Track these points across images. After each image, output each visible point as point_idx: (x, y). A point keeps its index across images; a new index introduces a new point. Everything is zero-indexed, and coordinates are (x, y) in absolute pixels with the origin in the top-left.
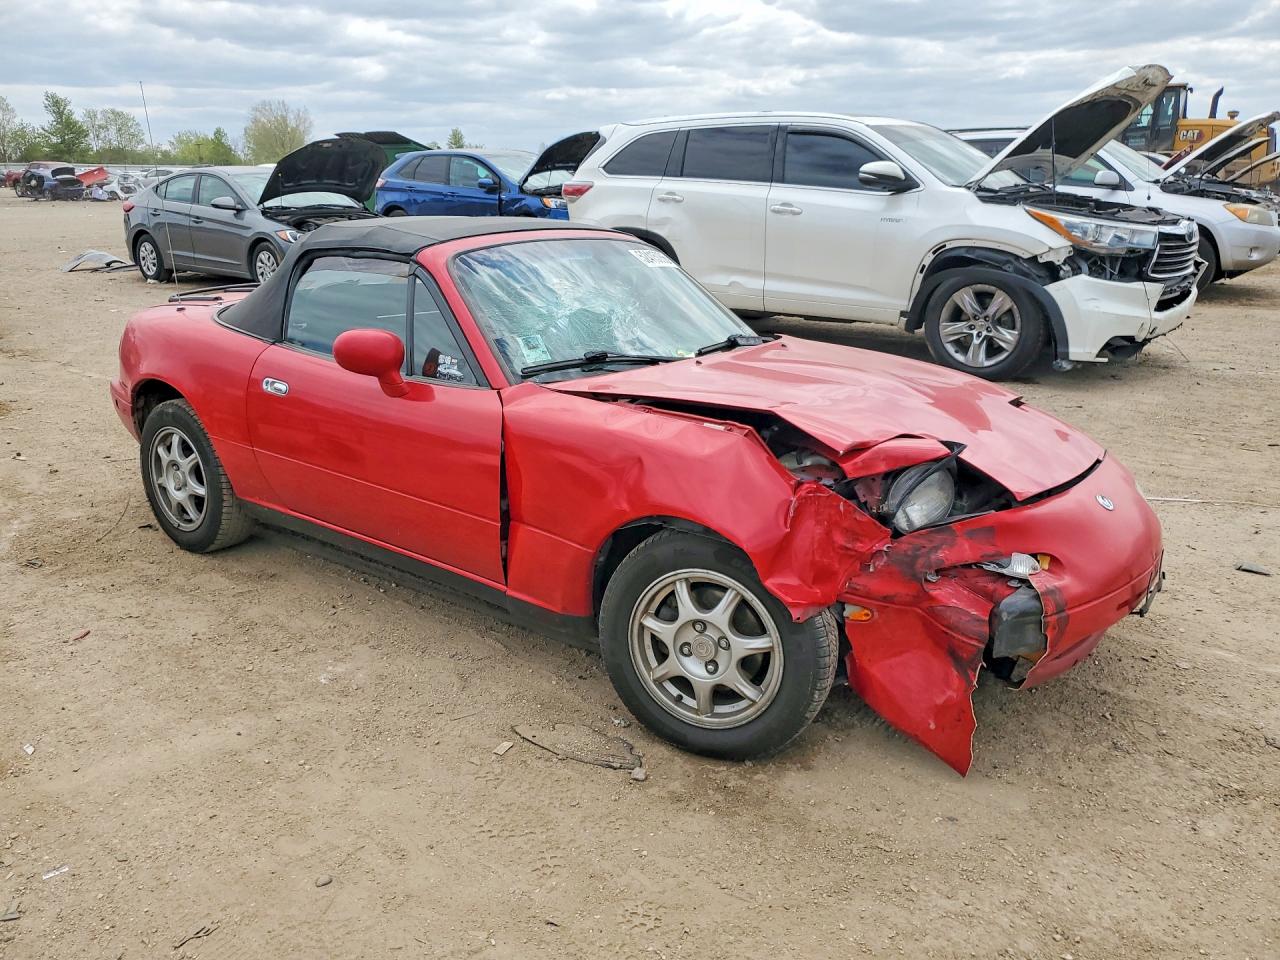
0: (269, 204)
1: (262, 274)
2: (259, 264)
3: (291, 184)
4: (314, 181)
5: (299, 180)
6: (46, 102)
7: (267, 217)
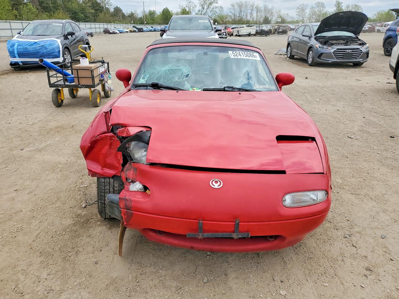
0: (319, 35)
1: (309, 58)
2: (309, 55)
3: (327, 28)
4: (337, 27)
5: (331, 27)
6: (336, 3)
7: (316, 40)
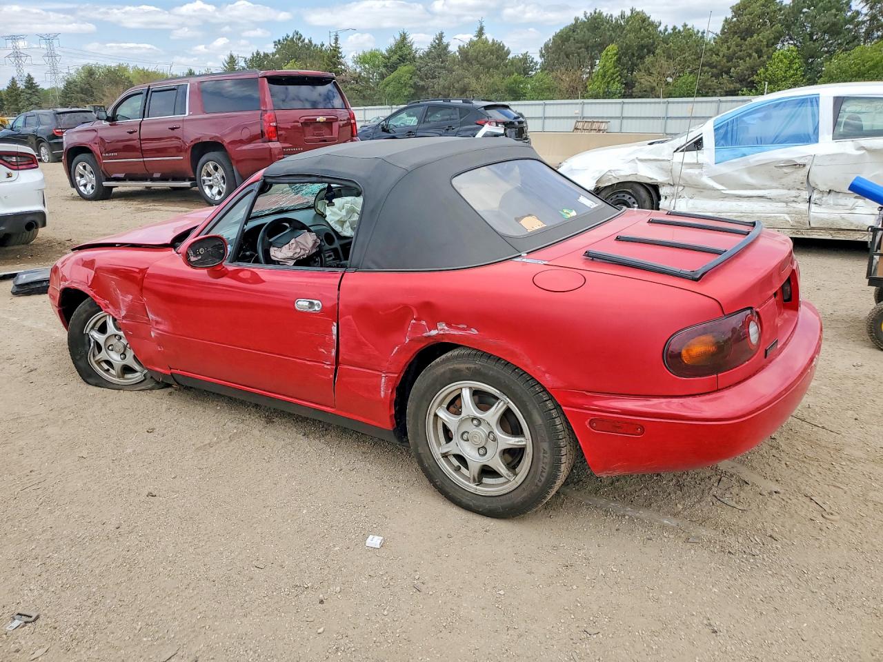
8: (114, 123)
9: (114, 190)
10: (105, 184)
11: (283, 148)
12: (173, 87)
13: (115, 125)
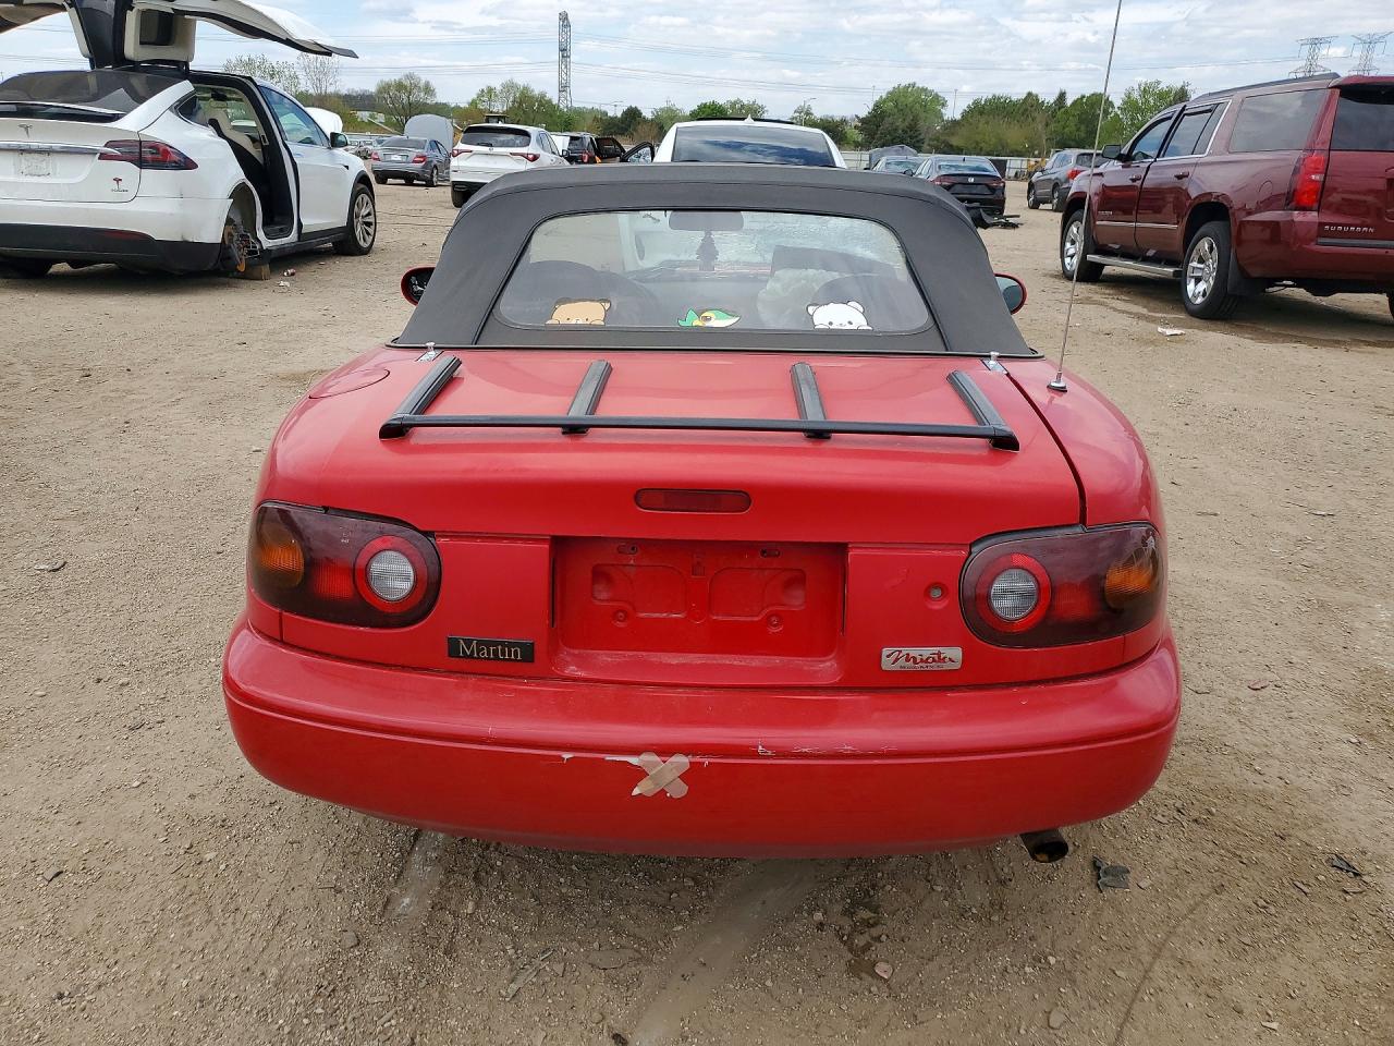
8: (1128, 163)
9: (1107, 270)
10: (1091, 257)
11: (1321, 225)
12: (1208, 108)
13: (1129, 166)
